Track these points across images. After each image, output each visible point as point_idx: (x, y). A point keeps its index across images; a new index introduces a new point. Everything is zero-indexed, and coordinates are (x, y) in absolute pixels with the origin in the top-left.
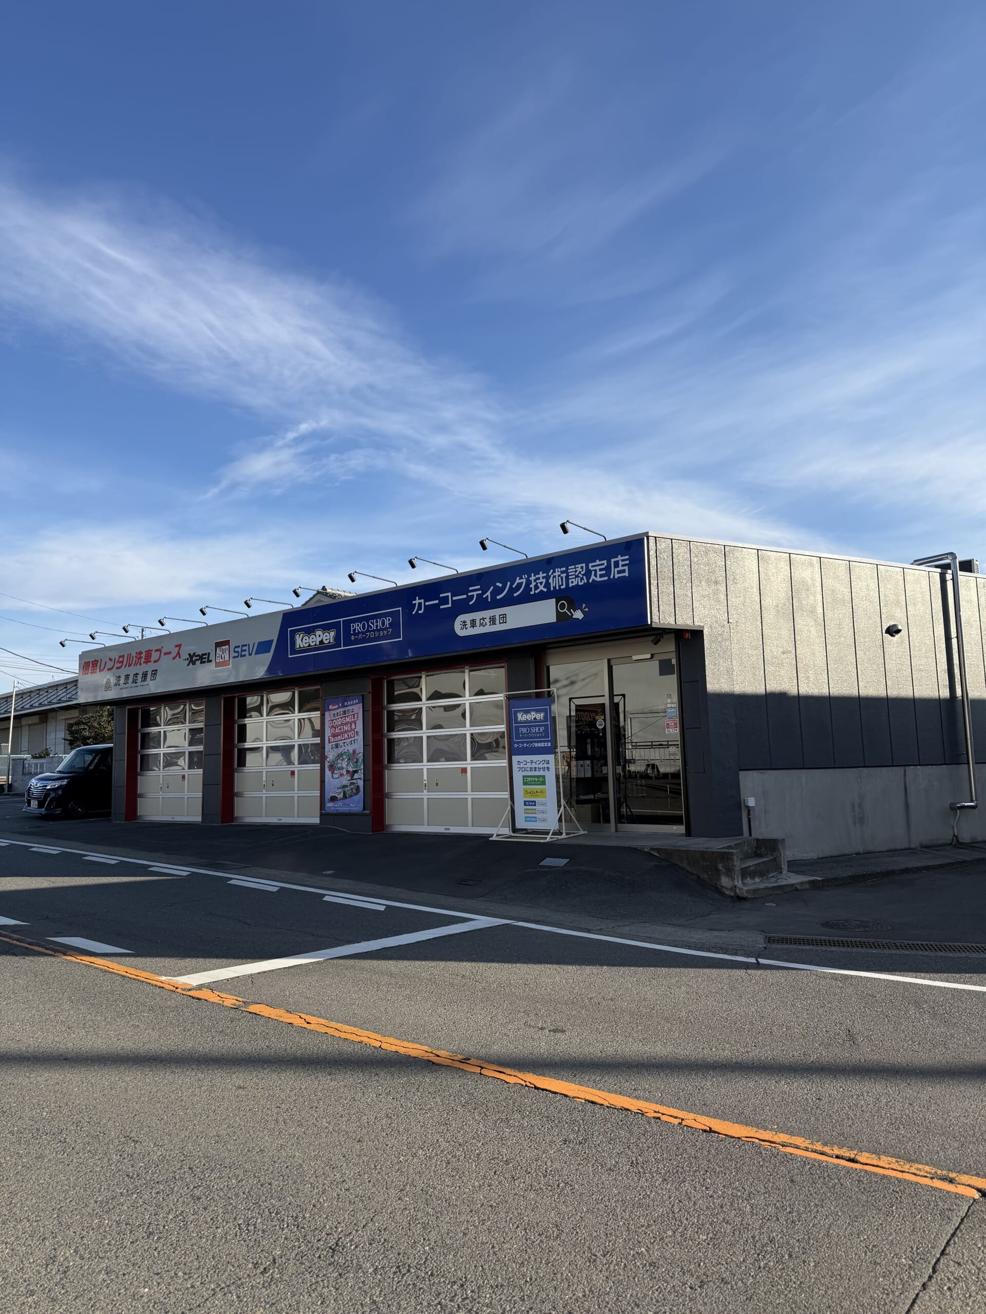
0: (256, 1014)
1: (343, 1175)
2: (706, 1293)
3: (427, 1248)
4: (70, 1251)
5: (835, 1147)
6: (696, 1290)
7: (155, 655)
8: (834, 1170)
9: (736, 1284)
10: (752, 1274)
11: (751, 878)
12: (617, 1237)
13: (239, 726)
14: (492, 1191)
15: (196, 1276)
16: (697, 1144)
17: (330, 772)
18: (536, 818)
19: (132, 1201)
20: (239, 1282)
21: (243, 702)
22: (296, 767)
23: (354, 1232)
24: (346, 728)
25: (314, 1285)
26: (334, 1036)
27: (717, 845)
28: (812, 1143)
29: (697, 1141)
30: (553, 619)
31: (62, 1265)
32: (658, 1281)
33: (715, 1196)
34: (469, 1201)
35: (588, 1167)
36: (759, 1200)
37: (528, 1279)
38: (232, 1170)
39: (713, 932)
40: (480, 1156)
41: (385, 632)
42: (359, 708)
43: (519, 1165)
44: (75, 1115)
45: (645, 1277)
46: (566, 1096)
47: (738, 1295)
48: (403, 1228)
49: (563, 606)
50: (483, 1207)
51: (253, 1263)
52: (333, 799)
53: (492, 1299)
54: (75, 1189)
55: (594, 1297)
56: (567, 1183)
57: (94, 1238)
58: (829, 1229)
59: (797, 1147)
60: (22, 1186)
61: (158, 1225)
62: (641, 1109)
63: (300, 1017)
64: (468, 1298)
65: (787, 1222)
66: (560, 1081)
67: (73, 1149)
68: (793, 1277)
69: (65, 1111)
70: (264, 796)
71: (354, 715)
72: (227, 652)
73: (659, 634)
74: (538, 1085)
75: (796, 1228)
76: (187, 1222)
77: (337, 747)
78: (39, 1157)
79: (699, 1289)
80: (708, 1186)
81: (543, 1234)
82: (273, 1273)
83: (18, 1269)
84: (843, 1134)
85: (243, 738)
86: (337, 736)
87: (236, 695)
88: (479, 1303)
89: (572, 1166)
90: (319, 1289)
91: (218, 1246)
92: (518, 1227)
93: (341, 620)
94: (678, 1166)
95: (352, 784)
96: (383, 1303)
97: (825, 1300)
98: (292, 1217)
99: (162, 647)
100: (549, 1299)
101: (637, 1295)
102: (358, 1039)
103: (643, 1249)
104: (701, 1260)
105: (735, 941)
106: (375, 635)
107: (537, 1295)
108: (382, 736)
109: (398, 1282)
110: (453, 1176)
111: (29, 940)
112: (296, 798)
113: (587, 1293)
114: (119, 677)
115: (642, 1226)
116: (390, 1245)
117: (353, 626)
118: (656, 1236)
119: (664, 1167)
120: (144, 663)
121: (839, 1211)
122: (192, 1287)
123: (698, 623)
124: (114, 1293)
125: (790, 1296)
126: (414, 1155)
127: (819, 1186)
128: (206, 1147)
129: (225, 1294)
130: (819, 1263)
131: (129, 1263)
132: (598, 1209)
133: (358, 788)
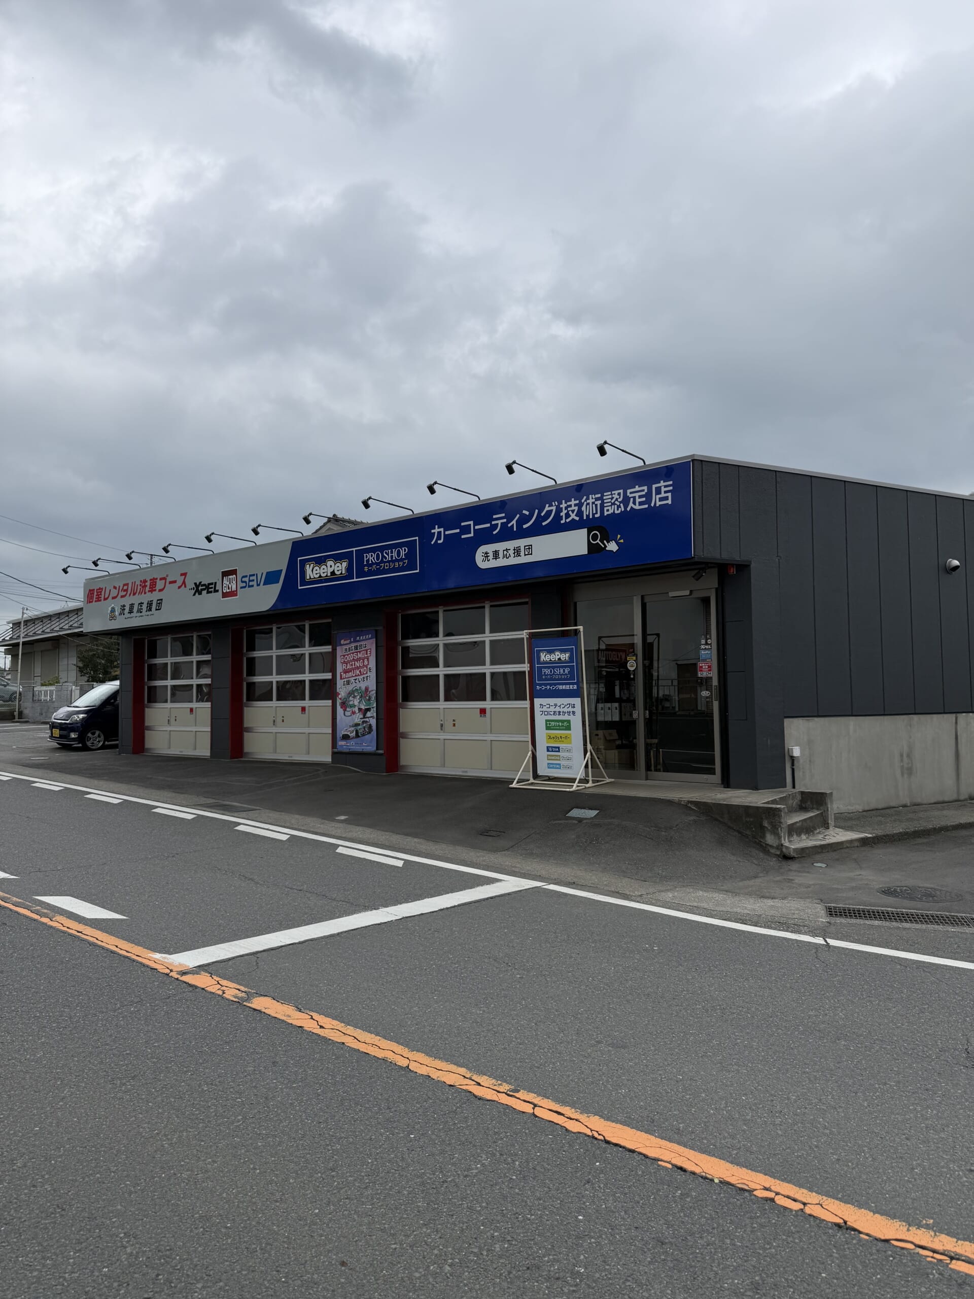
0: (260, 1011)
7: (160, 584)
11: (797, 835)
13: (247, 659)
17: (342, 710)
18: (560, 764)
21: (252, 635)
22: (307, 703)
24: (357, 664)
26: (351, 1048)
27: (760, 799)
30: (584, 551)
39: (765, 900)
41: (401, 563)
42: (373, 643)
46: (646, 1156)
49: (595, 537)
52: (346, 737)
62: (745, 1182)
63: (312, 1018)
66: (634, 1131)
70: (274, 731)
72: (234, 582)
73: (702, 567)
74: (607, 1138)
87: (245, 628)
93: (354, 549)
95: (363, 722)
99: (167, 576)
106: (390, 566)
108: (397, 672)
111: (15, 899)
112: (307, 734)
114: (124, 606)
117: (367, 556)
120: (149, 591)
123: (745, 556)
133: (370, 726)
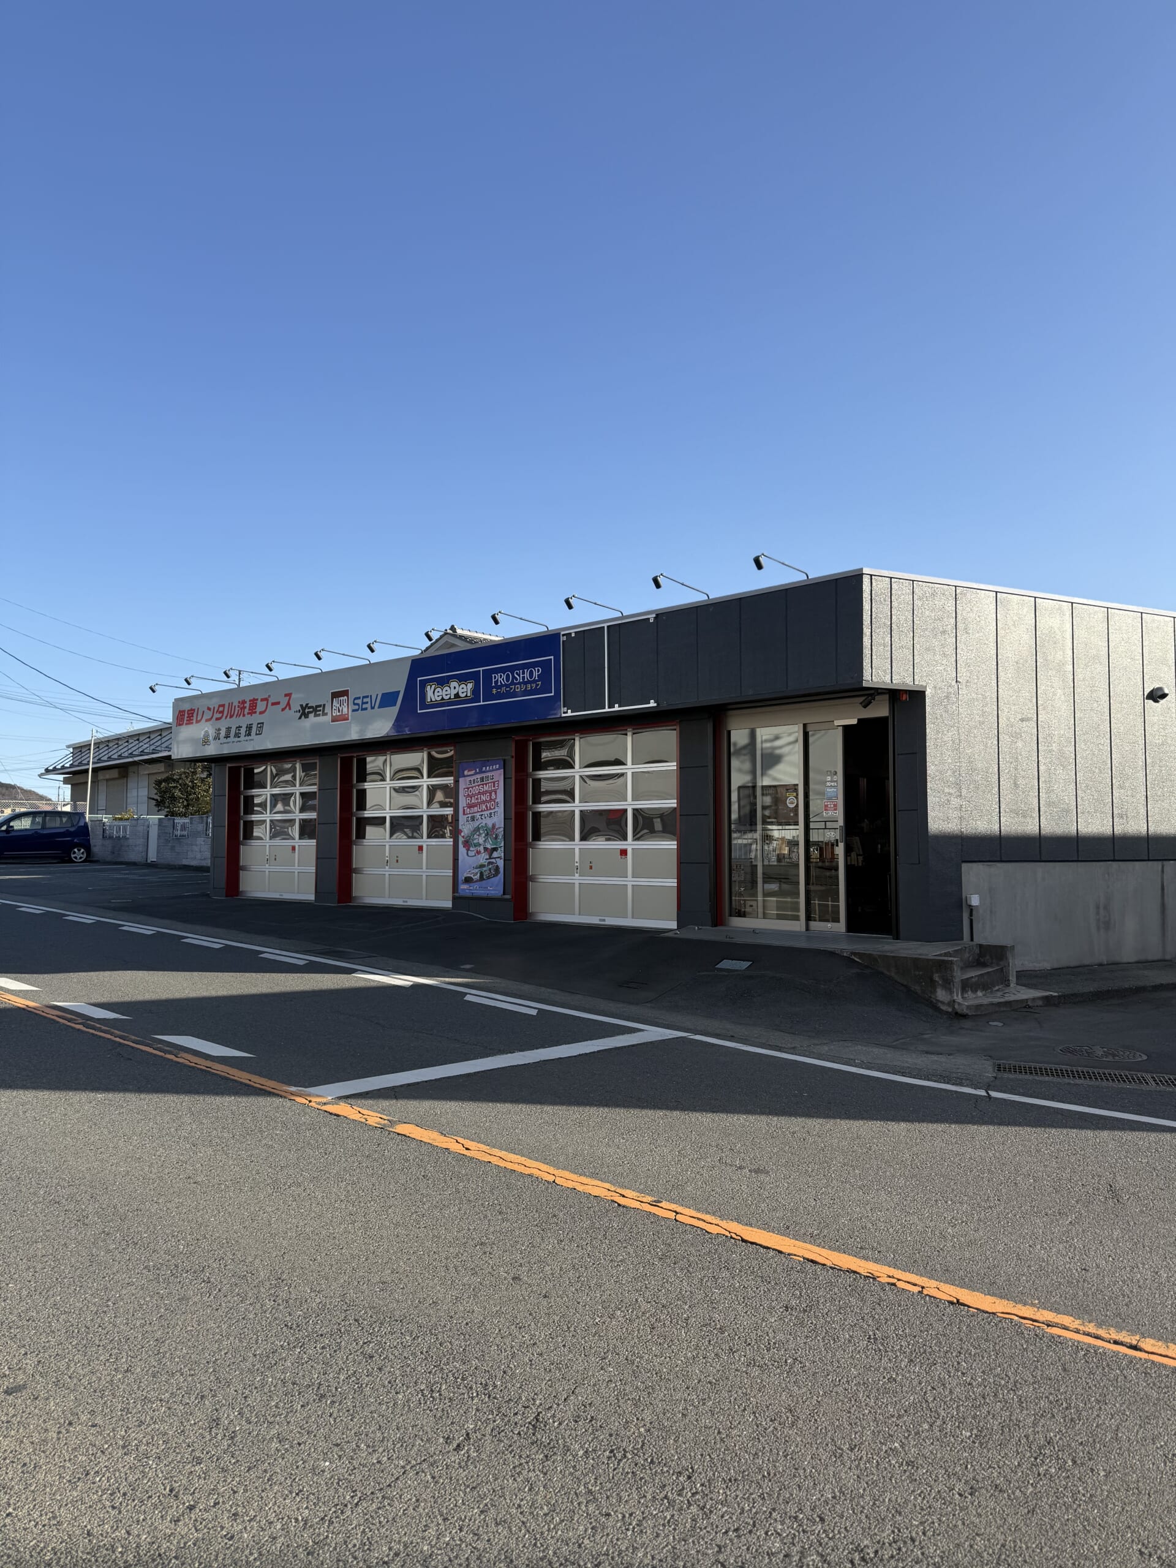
0: (405, 1136)
1: (532, 1336)
2: (979, 1502)
3: (642, 1430)
4: (234, 1413)
5: (1112, 1330)
6: (966, 1497)
7: (261, 706)
8: (1114, 1359)
9: (1014, 1493)
10: (1031, 1482)
11: (972, 991)
12: (864, 1427)
13: (358, 791)
14: (708, 1364)
15: (381, 1450)
16: (944, 1318)
17: (465, 849)
19: (296, 1356)
20: (431, 1460)
21: (362, 764)
22: (425, 841)
23: (555, 1406)
24: (484, 798)
25: (518, 1468)
26: (498, 1166)
27: (932, 951)
28: (1083, 1324)
29: (943, 1315)
31: (227, 1429)
32: (920, 1484)
33: (974, 1384)
34: (683, 1375)
35: (818, 1340)
36: (1026, 1391)
37: (766, 1474)
38: (404, 1324)
39: (929, 1056)
40: (689, 1321)
41: (534, 685)
42: (500, 774)
43: (736, 1335)
44: (215, 1251)
45: (903, 1478)
46: (780, 1252)
47: (1018, 1506)
48: (611, 1404)
50: (701, 1383)
51: (443, 1437)
52: (468, 880)
53: (727, 1496)
54: (228, 1338)
55: (845, 1500)
56: (796, 1359)
57: (259, 1399)
58: (1117, 1430)
59: (1066, 1328)
60: (168, 1333)
61: (329, 1386)
62: (870, 1271)
63: (457, 1142)
64: (699, 1493)
65: (1065, 1421)
66: (772, 1234)
67: (220, 1291)
68: (1080, 1488)
69: (205, 1245)
70: (387, 873)
71: (494, 783)
72: (346, 704)
73: (872, 694)
74: (744, 1237)
75: (1077, 1428)
76: (362, 1385)
77: (474, 820)
78: (183, 1299)
79: (970, 1497)
80: (964, 1371)
81: (775, 1419)
82: (468, 1450)
83: (179, 1431)
84: (1120, 1314)
85: (362, 805)
86: (473, 807)
87: (355, 755)
88: (711, 1499)
89: (799, 1338)
90: (525, 1472)
91: (402, 1415)
92: (745, 1409)
93: (481, 669)
94: (924, 1345)
95: (489, 863)
96: (601, 1493)
97: (1123, 1518)
98: (481, 1384)
99: (269, 696)
100: (794, 1498)
101: (897, 1501)
102: (527, 1171)
103: (896, 1445)
104: (967, 1462)
105: (958, 1069)
106: (521, 688)
107: (779, 1494)
108: (527, 808)
109: (614, 1470)
110: (660, 1344)
111: (133, 1037)
112: (424, 877)
113: (838, 1494)
114: (219, 730)
115: (893, 1416)
116: (599, 1424)
117: (495, 677)
118: (909, 1429)
119: (909, 1345)
120: (248, 714)
121: (1127, 1410)
122: (379, 1462)
123: (920, 682)
124: (292, 1465)
125: (1081, 1511)
126: (612, 1316)
127: (1098, 1378)
128: (371, 1295)
129: (417, 1473)
130: (1110, 1472)
131: (302, 1431)
132: (837, 1393)
133: (497, 868)
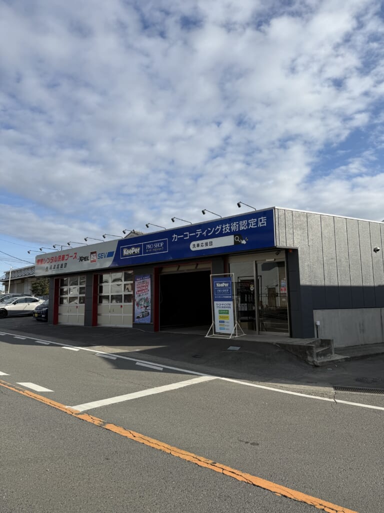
0: (109, 430)
7: (66, 257)
11: (320, 357)
13: (100, 286)
17: (137, 306)
18: (225, 328)
21: (101, 277)
22: (123, 304)
24: (143, 288)
26: (147, 445)
27: (305, 342)
30: (233, 244)
41: (161, 249)
42: (149, 280)
46: (271, 491)
49: (237, 238)
52: (138, 317)
62: (313, 502)
63: (131, 433)
70: (110, 315)
71: (147, 283)
72: (95, 256)
73: (279, 250)
74: (254, 483)
77: (140, 296)
85: (101, 291)
86: (140, 291)
87: (99, 274)
93: (143, 243)
95: (146, 311)
99: (69, 254)
106: (156, 250)
111: (8, 384)
112: (123, 317)
114: (52, 266)
117: (147, 246)
120: (62, 260)
123: (296, 246)
133: (148, 313)
